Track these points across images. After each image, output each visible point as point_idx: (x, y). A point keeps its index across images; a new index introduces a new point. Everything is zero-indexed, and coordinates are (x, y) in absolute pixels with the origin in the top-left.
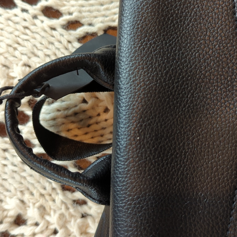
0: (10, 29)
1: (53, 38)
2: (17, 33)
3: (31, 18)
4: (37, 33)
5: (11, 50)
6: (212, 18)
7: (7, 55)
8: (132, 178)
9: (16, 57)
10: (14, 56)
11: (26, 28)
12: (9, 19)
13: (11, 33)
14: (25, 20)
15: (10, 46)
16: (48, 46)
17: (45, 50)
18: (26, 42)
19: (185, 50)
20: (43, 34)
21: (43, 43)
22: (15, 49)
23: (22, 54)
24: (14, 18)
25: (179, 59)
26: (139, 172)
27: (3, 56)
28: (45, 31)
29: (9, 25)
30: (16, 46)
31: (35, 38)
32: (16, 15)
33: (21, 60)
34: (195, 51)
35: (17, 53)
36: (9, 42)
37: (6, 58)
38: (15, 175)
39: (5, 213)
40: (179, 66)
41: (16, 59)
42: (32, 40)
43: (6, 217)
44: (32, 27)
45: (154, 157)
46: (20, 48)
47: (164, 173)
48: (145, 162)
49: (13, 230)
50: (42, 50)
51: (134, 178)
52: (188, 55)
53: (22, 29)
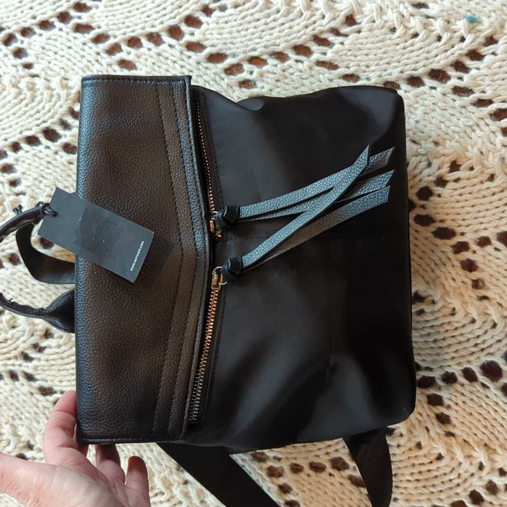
0: (36, 165)
1: (71, 172)
2: (41, 168)
3: (52, 154)
4: (58, 167)
5: (37, 182)
6: (153, 177)
7: (33, 188)
8: (92, 303)
9: (41, 189)
10: (40, 188)
11: (49, 163)
12: (35, 155)
13: (37, 168)
14: (48, 156)
15: (36, 179)
16: (66, 179)
17: (65, 182)
18: (49, 175)
19: (132, 202)
20: (62, 167)
21: (63, 176)
22: (40, 182)
23: (46, 186)
24: (39, 154)
25: (127, 208)
26: (96, 299)
27: (31, 189)
28: (64, 165)
29: (35, 161)
30: (41, 179)
31: (56, 172)
32: (40, 152)
33: (45, 191)
34: (139, 203)
35: (42, 186)
36: (35, 175)
37: (33, 190)
38: (42, 293)
39: (36, 327)
40: (127, 214)
41: (41, 191)
42: (54, 174)
43: (37, 330)
44: (54, 162)
45: (108, 286)
46: (44, 181)
47: (116, 299)
48: (101, 290)
49: (42, 342)
50: (62, 182)
51: (93, 304)
52: (135, 205)
53: (45, 163)
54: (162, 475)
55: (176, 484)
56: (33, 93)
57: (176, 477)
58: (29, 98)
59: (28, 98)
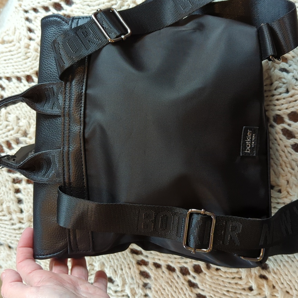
54: (132, 286)
55: (139, 295)
56: (122, 3)
57: (141, 291)
58: (119, 6)
59: (118, 4)
